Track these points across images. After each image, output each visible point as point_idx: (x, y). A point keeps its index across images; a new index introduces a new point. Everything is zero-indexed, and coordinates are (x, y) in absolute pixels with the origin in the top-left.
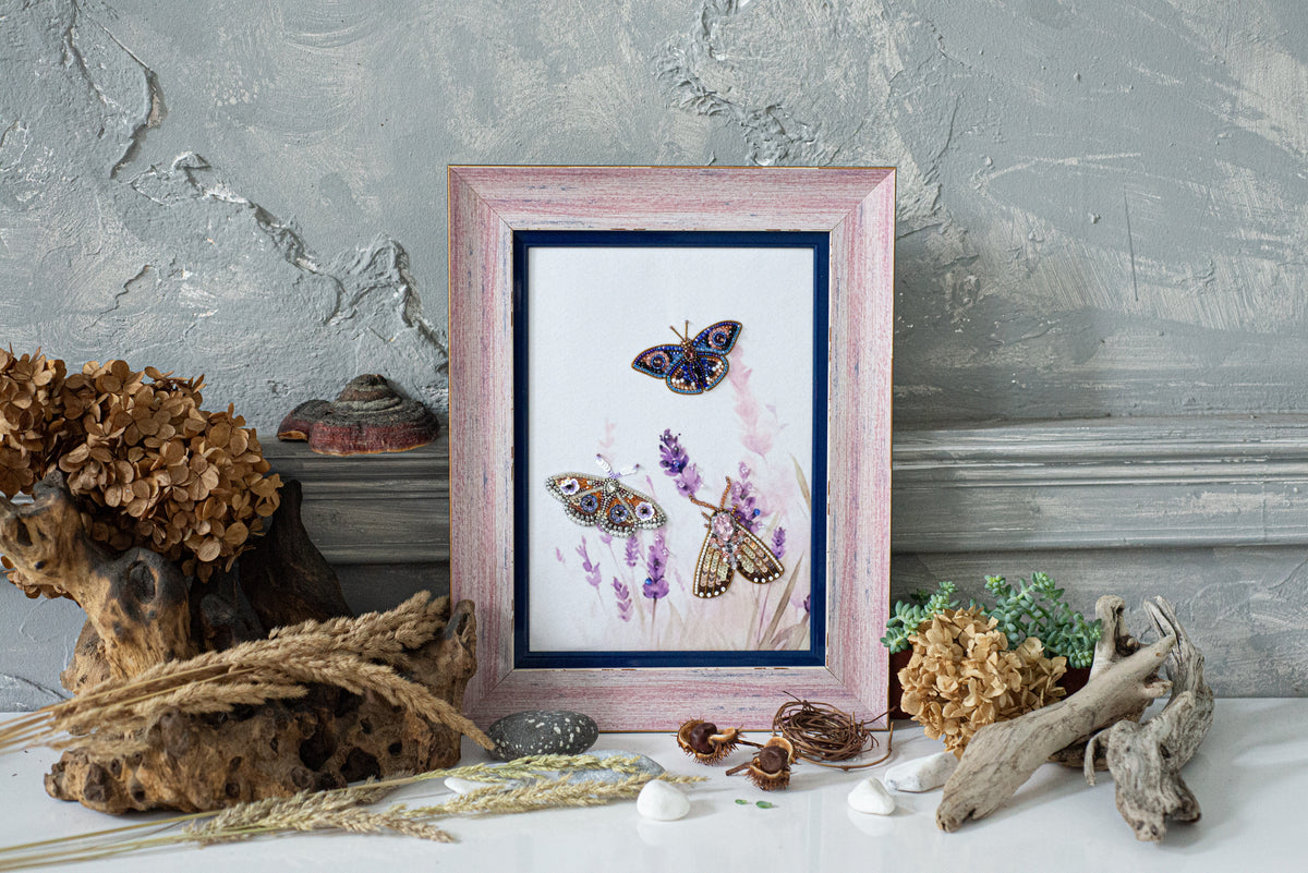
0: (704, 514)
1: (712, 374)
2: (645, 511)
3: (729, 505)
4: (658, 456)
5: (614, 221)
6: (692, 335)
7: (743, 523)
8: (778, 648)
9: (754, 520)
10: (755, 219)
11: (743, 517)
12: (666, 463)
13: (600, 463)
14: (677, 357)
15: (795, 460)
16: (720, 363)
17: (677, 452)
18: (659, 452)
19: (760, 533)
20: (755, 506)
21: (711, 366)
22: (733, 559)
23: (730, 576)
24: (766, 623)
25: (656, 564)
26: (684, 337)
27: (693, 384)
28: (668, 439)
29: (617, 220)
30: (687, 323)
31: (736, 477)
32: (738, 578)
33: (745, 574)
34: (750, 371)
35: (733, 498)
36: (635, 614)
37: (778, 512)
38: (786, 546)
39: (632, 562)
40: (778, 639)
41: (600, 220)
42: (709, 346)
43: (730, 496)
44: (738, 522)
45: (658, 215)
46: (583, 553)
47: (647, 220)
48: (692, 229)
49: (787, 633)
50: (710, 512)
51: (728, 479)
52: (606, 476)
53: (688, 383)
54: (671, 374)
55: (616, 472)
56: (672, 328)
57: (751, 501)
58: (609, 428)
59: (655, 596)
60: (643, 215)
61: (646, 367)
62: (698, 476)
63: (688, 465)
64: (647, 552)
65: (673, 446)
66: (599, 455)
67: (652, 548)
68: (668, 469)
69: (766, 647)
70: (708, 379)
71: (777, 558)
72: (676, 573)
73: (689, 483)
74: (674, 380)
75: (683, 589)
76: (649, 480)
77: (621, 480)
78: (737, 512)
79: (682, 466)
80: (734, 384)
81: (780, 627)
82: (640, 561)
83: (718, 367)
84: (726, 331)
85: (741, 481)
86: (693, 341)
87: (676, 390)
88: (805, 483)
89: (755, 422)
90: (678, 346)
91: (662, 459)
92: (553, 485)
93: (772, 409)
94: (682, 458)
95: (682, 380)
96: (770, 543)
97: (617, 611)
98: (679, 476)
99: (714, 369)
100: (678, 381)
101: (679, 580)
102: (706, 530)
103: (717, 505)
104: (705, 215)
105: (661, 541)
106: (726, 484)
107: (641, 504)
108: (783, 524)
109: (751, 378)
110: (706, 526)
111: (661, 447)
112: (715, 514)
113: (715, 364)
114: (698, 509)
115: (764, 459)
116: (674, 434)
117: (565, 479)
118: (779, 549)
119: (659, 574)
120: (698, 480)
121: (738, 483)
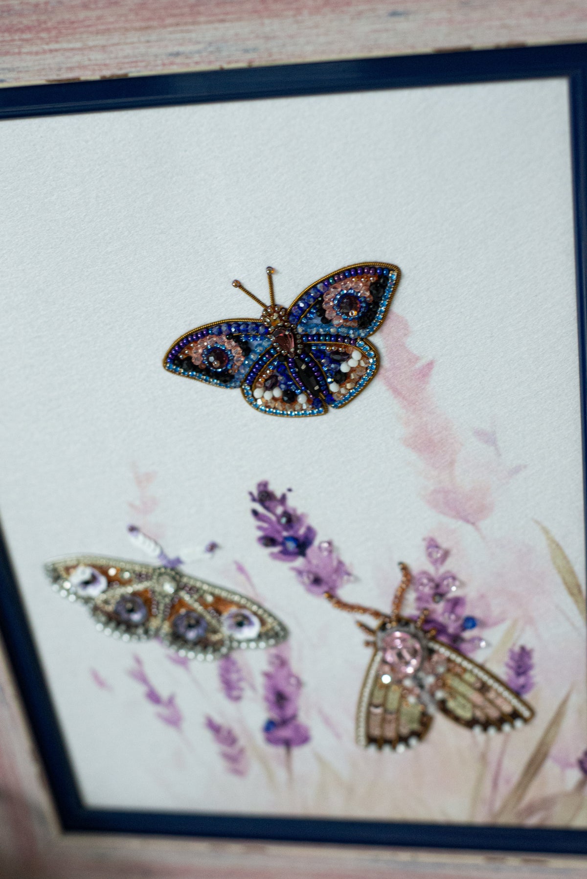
0: (363, 627)
1: (341, 378)
2: (241, 622)
3: (410, 610)
4: (252, 530)
5: (50, 60)
6: (286, 298)
7: (443, 639)
8: (533, 821)
9: (467, 634)
10: (402, 25)
11: (442, 629)
12: (269, 541)
13: (138, 541)
14: (259, 345)
15: (546, 531)
16: (356, 355)
17: (291, 519)
18: (253, 522)
19: (479, 657)
20: (467, 611)
21: (338, 363)
22: (426, 697)
23: (425, 723)
24: (504, 790)
25: (280, 699)
26: (268, 303)
27: (302, 399)
28: (265, 496)
29: (59, 58)
30: (271, 272)
31: (419, 563)
32: (441, 722)
33: (457, 719)
34: (430, 365)
35: (419, 599)
36: (255, 768)
37: (515, 623)
38: (537, 675)
39: (235, 693)
40: (531, 810)
41: (17, 62)
42: (327, 322)
43: (411, 596)
44: (434, 639)
45: (154, 37)
46: (141, 677)
47: (128, 50)
48: (242, 65)
49: (546, 803)
50: (374, 623)
51: (405, 568)
52: (157, 562)
53: (290, 398)
54: (251, 380)
55: (172, 555)
56: (238, 285)
57: (456, 603)
58: (143, 480)
59: (288, 744)
60: (116, 38)
61: (195, 368)
62: (340, 563)
63: (316, 543)
64: (260, 681)
65: (279, 510)
66: (133, 529)
67: (268, 675)
68: (276, 549)
69: (508, 819)
70: (333, 388)
71: (517, 694)
72: (320, 712)
73: (323, 574)
74: (258, 393)
75: (338, 736)
76: (241, 569)
77: (185, 569)
78: (428, 621)
79: (302, 545)
80: (396, 392)
81: (533, 793)
82: (248, 693)
83: (352, 363)
84: (360, 288)
85: (431, 569)
86: (288, 313)
87: (267, 409)
88: (572, 573)
89: (452, 463)
90: (257, 324)
91: (260, 534)
92: (57, 575)
93: (488, 438)
94: (302, 531)
95: (277, 393)
96: (502, 671)
97: (219, 765)
98: (299, 562)
99: (344, 368)
100: (268, 395)
101: (327, 721)
102: (369, 651)
103: (387, 608)
104: (271, 26)
105: (282, 662)
106: (398, 576)
107: (234, 609)
108: (528, 640)
109: (436, 380)
110: (368, 644)
111: (255, 513)
112: (383, 627)
113: (347, 356)
114: (348, 619)
115: (478, 529)
116: (277, 489)
117: (75, 567)
118: (522, 680)
119: (289, 712)
120: (340, 569)
121: (425, 573)
